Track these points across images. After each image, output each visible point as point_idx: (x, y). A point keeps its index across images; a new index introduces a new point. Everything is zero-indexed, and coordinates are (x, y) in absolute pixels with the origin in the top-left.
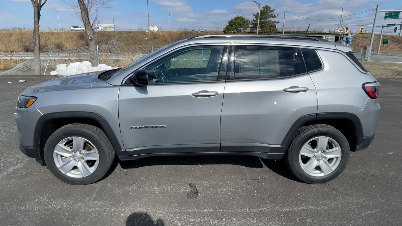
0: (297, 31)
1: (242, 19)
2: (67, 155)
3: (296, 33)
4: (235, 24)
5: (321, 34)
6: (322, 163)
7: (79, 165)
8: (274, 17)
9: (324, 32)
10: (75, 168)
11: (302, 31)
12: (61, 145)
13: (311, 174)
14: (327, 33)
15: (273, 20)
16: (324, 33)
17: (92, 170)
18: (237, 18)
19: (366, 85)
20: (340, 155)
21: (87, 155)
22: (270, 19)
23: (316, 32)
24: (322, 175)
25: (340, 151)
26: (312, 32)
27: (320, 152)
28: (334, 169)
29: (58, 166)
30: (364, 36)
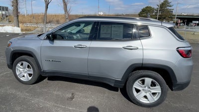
1: (150, 7)
2: (21, 70)
4: (146, 10)
6: (148, 95)
7: (25, 75)
8: (171, 6)
10: (24, 76)
12: (19, 65)
13: (141, 100)
15: (170, 8)
17: (30, 78)
18: (147, 7)
19: (179, 49)
20: (160, 92)
21: (29, 71)
22: (168, 8)
24: (148, 102)
25: (160, 89)
27: (147, 87)
28: (156, 100)
29: (17, 74)
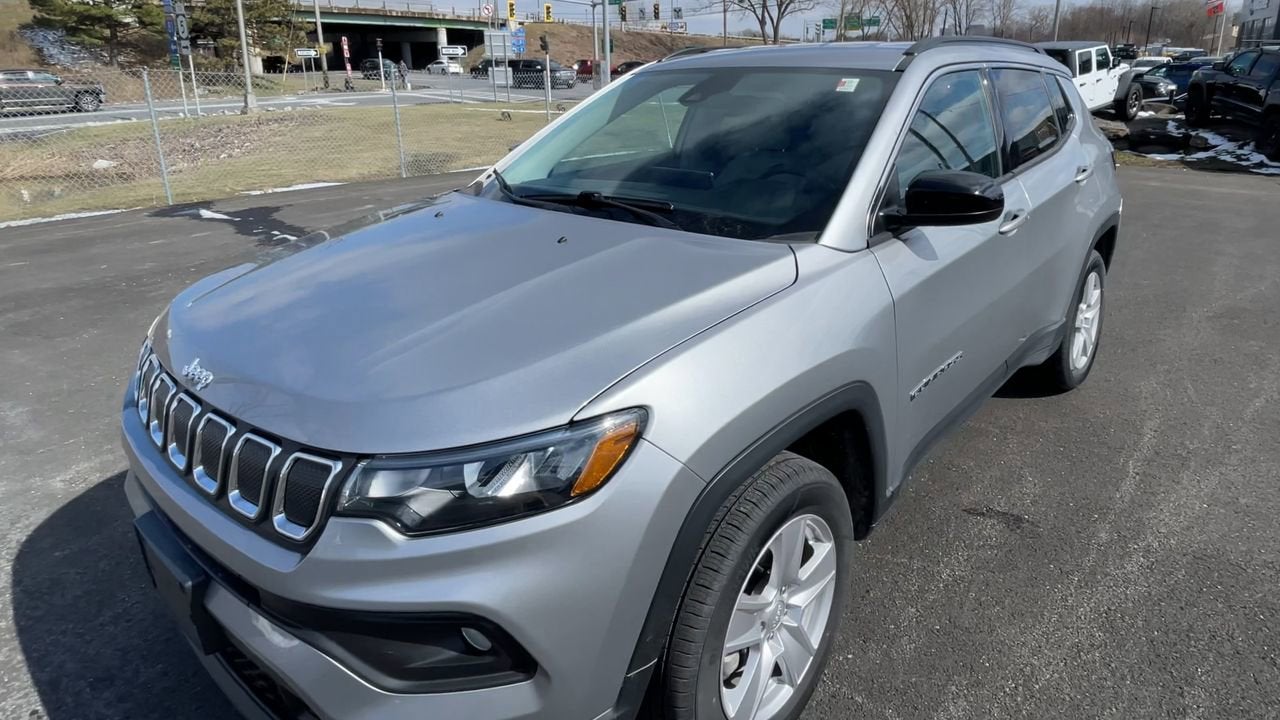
0: (351, 6)
3: (349, 14)
5: (432, 20)
9: (437, 15)
11: (368, 7)
14: (447, 18)
16: (441, 17)
20: (1099, 306)
23: (414, 13)
26: (402, 13)
30: (547, 30)
